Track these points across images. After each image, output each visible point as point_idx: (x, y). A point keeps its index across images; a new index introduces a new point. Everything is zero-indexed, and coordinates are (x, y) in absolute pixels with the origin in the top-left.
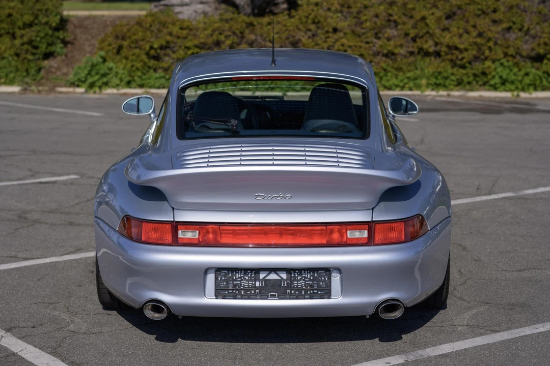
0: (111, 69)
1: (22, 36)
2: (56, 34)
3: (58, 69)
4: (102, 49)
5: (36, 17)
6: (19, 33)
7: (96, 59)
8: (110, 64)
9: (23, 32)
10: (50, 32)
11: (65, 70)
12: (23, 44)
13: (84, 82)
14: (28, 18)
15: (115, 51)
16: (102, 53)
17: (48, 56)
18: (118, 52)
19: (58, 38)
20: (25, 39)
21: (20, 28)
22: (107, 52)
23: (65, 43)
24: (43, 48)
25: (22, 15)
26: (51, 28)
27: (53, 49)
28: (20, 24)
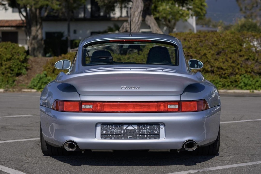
0: (49, 80)
1: (5, 65)
2: (23, 64)
3: (23, 81)
4: (45, 70)
5: (13, 56)
6: (4, 63)
7: (42, 75)
8: (49, 78)
9: (6, 63)
10: (20, 63)
11: (26, 81)
12: (6, 69)
13: (36, 86)
14: (9, 56)
15: (52, 71)
16: (45, 72)
17: (18, 74)
18: (53, 72)
19: (23, 66)
20: (7, 66)
21: (4, 61)
22: (48, 72)
23: (27, 69)
24: (16, 70)
25: (6, 55)
26: (20, 61)
27: (21, 71)
28: (5, 59)
